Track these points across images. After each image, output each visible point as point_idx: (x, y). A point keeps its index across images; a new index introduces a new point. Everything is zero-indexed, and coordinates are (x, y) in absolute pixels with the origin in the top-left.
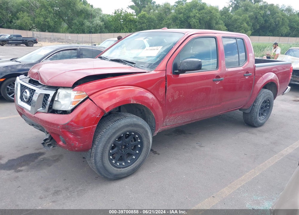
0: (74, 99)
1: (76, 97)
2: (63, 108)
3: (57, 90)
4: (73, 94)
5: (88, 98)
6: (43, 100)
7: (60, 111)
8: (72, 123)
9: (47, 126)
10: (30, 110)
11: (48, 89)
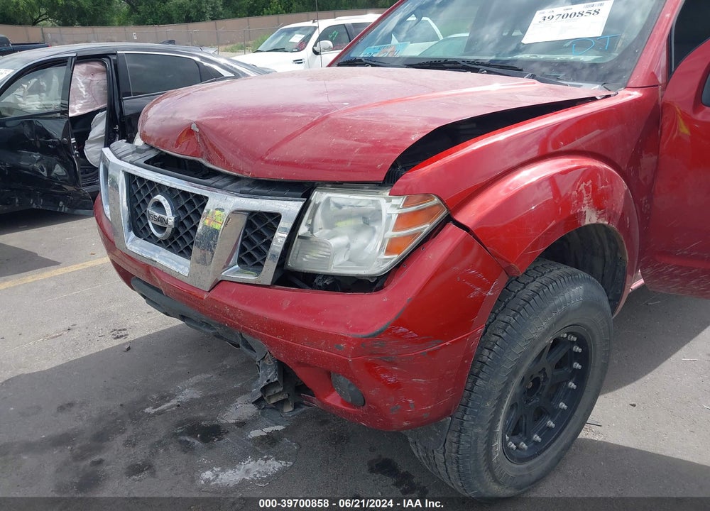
0: (395, 229)
1: (404, 220)
2: (340, 266)
3: (307, 195)
4: (389, 206)
5: (449, 219)
6: (245, 234)
7: (326, 276)
8: (402, 330)
9: (279, 338)
10: (187, 275)
11: (262, 191)
